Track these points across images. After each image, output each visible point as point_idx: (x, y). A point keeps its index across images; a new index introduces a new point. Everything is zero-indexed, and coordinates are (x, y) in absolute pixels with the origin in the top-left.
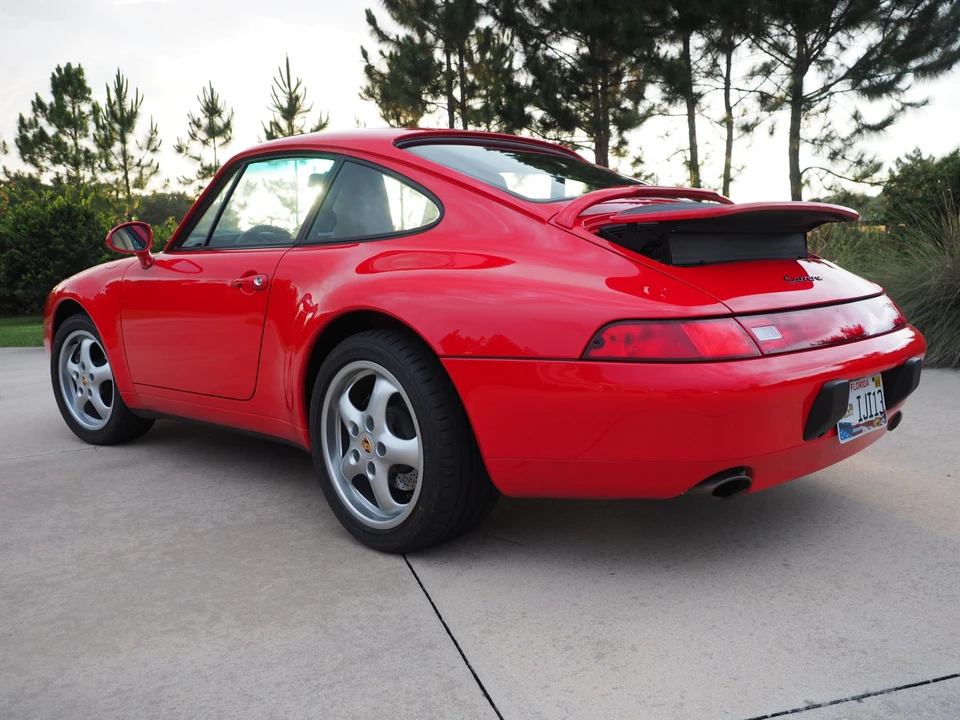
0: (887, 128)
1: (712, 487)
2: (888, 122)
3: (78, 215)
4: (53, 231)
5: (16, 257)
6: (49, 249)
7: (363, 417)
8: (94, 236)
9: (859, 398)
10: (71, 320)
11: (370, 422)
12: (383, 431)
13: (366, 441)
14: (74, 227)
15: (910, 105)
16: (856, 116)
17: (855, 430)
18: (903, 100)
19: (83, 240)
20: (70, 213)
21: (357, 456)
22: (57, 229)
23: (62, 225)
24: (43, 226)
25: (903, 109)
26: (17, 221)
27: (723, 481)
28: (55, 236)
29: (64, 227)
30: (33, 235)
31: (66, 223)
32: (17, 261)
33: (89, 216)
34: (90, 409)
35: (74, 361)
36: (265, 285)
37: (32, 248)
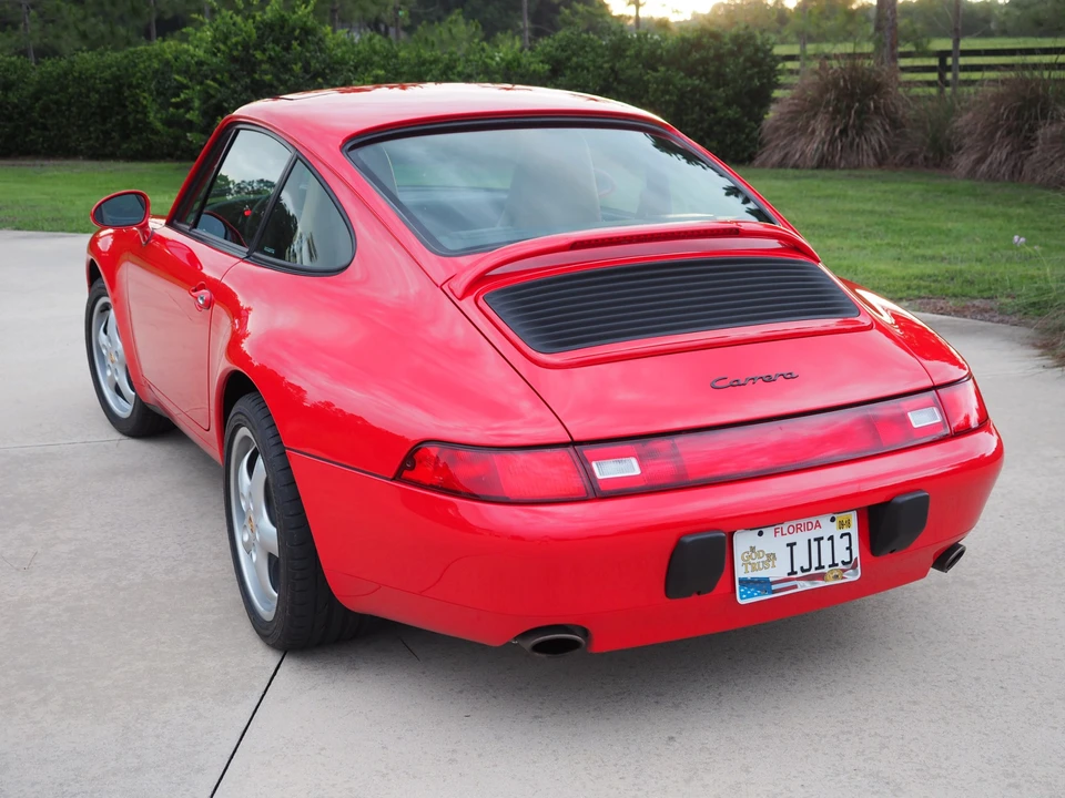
3: (294, 30)
4: (259, 55)
5: (212, 92)
6: (253, 81)
8: (313, 62)
9: (791, 545)
13: (251, 519)
14: (287, 48)
17: (774, 587)
19: (297, 68)
20: (282, 28)
21: (248, 532)
22: (264, 51)
23: (271, 46)
24: (246, 47)
26: (215, 40)
27: (542, 638)
28: (261, 62)
29: (273, 49)
30: (234, 60)
31: (277, 42)
32: (212, 97)
33: (307, 31)
36: (208, 306)
37: (233, 78)
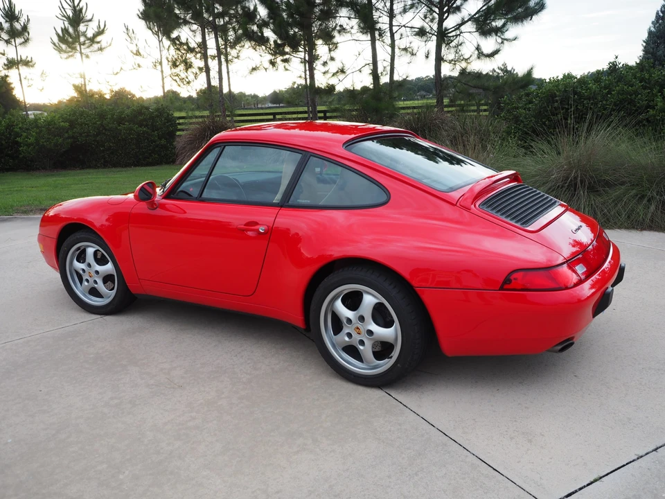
0: (496, 56)
1: (559, 347)
2: (496, 52)
7: (355, 314)
10: (78, 235)
11: (362, 319)
12: (371, 324)
13: (358, 328)
15: (507, 40)
16: (478, 48)
18: (503, 37)
21: (349, 335)
25: (502, 43)
34: (94, 292)
35: (78, 261)
36: (266, 232)
